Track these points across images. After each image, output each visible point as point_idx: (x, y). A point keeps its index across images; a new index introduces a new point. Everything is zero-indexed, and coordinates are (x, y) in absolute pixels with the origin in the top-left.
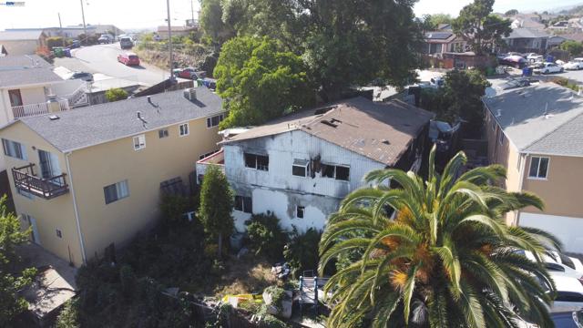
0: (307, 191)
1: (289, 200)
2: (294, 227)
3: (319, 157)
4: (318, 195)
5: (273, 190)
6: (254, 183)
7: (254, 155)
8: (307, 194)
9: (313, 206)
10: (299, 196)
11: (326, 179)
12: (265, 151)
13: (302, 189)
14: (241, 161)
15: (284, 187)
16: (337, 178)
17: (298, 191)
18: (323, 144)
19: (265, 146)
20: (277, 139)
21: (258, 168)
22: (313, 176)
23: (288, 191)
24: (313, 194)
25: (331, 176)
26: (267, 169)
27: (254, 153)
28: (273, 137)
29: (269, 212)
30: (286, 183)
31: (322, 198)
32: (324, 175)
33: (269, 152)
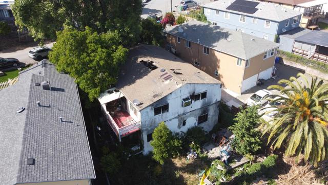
0: (187, 111)
1: (179, 121)
2: (182, 132)
3: (194, 92)
4: (193, 111)
5: (171, 120)
8: (187, 113)
9: (190, 117)
10: (184, 116)
11: (197, 101)
12: (167, 102)
13: (185, 112)
15: (177, 115)
16: (201, 99)
17: (183, 114)
18: (196, 86)
19: (166, 100)
20: (173, 94)
21: (163, 112)
22: (191, 103)
23: (179, 116)
24: (191, 112)
25: (198, 99)
26: (168, 111)
27: (160, 106)
28: (171, 93)
30: (178, 113)
31: (195, 111)
32: (195, 100)
33: (169, 102)
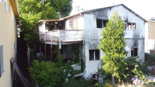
20: (112, 10)
27: (102, 19)
28: (110, 8)
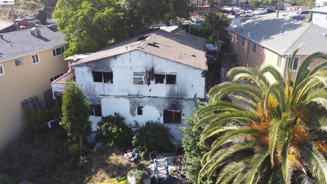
0: (144, 95)
1: (131, 103)
2: (136, 122)
3: (153, 69)
4: (153, 97)
5: (117, 97)
6: (102, 93)
7: (101, 73)
8: (144, 97)
9: (149, 105)
10: (138, 99)
11: (159, 85)
12: (110, 68)
13: (141, 94)
14: (90, 78)
15: (126, 94)
16: (167, 84)
17: (138, 96)
18: (156, 59)
19: (109, 64)
20: (118, 59)
21: (105, 82)
22: (149, 84)
23: (130, 97)
24: (149, 97)
25: (162, 82)
26: (112, 82)
27: (100, 71)
28: (115, 57)
29: (116, 114)
30: (128, 91)
31: (156, 99)
32: (157, 82)
33: (113, 69)
